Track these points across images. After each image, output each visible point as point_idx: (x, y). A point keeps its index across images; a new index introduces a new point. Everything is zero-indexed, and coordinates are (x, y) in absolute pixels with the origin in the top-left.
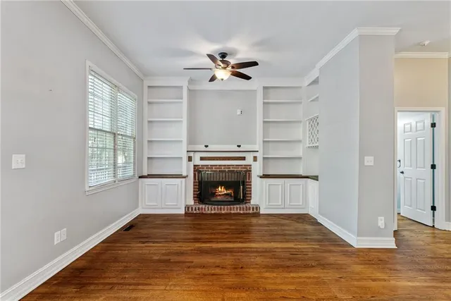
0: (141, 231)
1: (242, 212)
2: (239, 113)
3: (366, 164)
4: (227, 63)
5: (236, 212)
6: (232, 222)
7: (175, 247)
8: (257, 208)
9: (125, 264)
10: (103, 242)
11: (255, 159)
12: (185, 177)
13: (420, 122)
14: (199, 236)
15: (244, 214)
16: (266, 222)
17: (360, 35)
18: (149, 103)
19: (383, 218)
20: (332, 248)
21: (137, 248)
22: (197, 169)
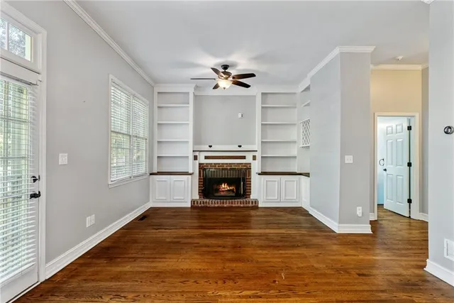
0: (154, 220)
1: (242, 205)
2: (240, 116)
3: (346, 162)
4: (229, 74)
5: (237, 205)
6: (233, 214)
7: (183, 232)
8: (255, 202)
9: (143, 244)
10: (123, 228)
11: (254, 158)
12: (191, 174)
13: (399, 125)
14: (204, 225)
15: (244, 207)
16: (263, 214)
17: (341, 53)
18: (159, 107)
19: (361, 208)
20: (318, 233)
21: (152, 233)
22: (202, 167)
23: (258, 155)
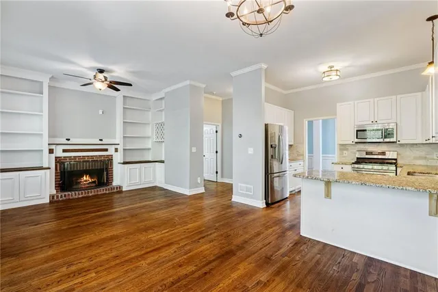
1: (108, 192)
3: (193, 151)
4: (105, 78)
5: (102, 192)
8: (119, 187)
11: (116, 150)
12: (46, 169)
16: (127, 195)
17: (190, 84)
19: (199, 178)
22: (58, 160)
23: (120, 148)
